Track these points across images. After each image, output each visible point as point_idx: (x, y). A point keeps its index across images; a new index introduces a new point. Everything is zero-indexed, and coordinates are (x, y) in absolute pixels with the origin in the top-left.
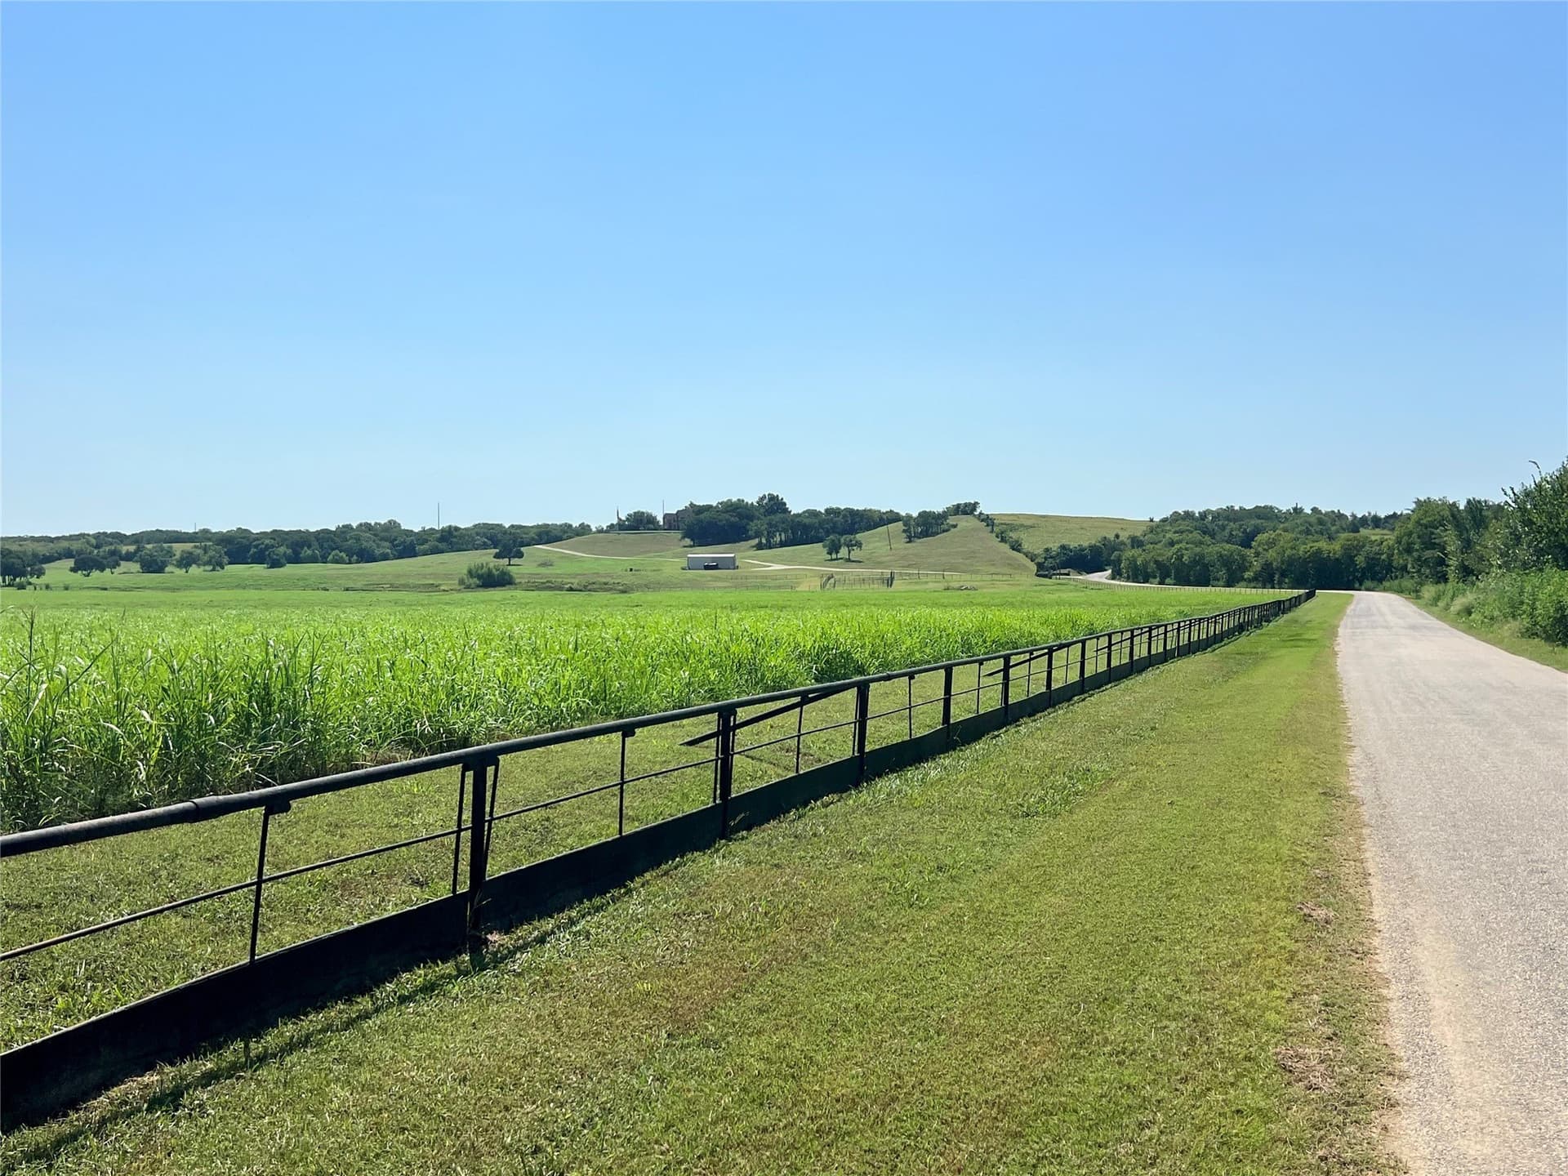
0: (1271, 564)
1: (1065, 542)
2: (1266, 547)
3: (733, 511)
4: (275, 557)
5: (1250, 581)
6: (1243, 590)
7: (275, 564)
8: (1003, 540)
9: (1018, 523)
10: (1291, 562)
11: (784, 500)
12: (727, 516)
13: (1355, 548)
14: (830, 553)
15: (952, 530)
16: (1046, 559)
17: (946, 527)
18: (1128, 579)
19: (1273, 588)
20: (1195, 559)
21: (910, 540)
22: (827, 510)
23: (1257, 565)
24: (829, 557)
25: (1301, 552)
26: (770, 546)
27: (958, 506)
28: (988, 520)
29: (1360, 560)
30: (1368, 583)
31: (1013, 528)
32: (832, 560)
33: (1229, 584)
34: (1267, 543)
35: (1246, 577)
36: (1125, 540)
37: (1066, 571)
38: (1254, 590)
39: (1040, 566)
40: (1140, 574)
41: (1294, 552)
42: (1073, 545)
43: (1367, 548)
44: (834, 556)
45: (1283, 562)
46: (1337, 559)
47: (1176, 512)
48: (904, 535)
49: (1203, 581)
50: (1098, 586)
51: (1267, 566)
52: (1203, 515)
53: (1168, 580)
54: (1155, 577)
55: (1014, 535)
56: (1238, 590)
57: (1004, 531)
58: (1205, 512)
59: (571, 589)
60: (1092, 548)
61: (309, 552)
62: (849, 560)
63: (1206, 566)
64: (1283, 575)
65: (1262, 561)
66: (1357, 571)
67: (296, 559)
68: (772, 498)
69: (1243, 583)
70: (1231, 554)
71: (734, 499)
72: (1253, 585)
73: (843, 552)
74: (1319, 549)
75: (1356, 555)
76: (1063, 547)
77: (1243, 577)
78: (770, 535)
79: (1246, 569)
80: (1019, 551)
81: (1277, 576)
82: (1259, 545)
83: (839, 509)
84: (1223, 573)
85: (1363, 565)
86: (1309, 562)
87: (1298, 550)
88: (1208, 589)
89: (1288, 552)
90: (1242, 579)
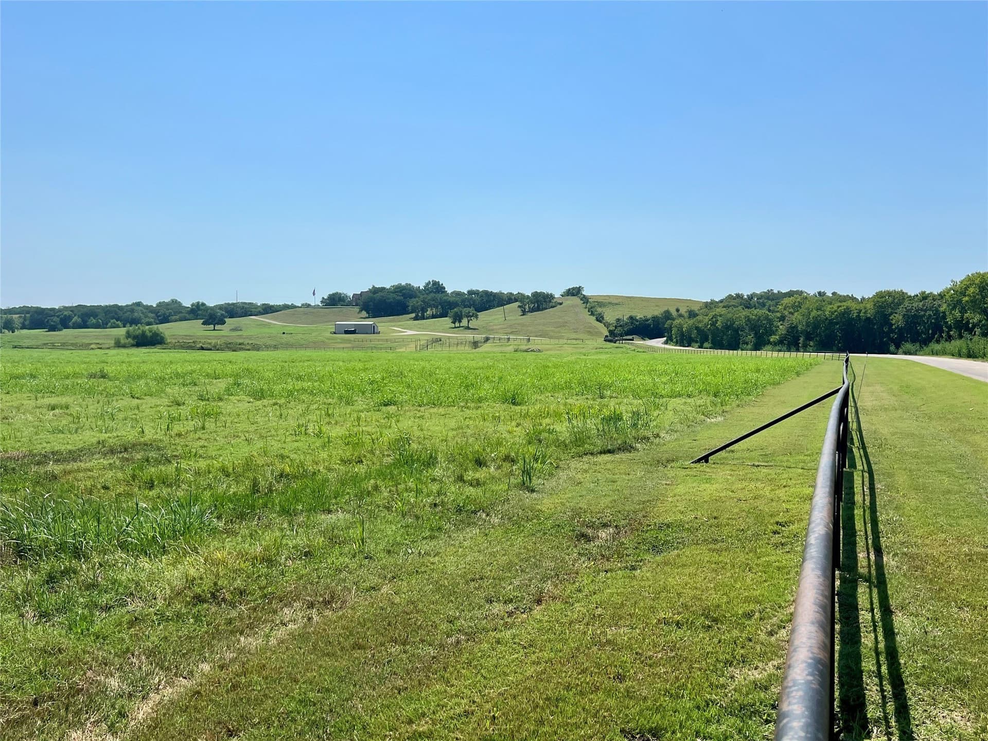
0: (796, 327)
1: (633, 314)
2: (792, 310)
3: (401, 291)
4: (52, 323)
5: (775, 344)
6: (769, 353)
7: (53, 329)
8: (592, 314)
9: (607, 301)
10: (816, 324)
11: (444, 285)
12: (395, 296)
13: (889, 305)
14: (454, 322)
15: (559, 306)
16: (616, 327)
17: (554, 304)
18: (676, 344)
19: (798, 350)
20: (726, 325)
21: (524, 313)
22: (469, 292)
23: (782, 329)
24: (453, 325)
25: (827, 313)
26: (423, 318)
27: (569, 290)
28: (585, 299)
29: (897, 319)
30: (908, 346)
31: (601, 304)
32: (455, 327)
33: (757, 348)
34: (793, 306)
35: (771, 340)
36: (683, 313)
37: (630, 337)
38: (781, 354)
39: (611, 332)
40: (685, 340)
41: (819, 313)
42: (639, 316)
43: (906, 303)
44: (457, 324)
45: (808, 325)
46: (868, 319)
47: (730, 295)
48: (520, 309)
49: (734, 345)
50: (653, 349)
51: (792, 329)
52: (751, 297)
53: (706, 345)
54: (697, 342)
55: (599, 310)
56: (764, 353)
57: (594, 307)
58: (751, 295)
59: (202, 348)
60: (655, 319)
61: (94, 321)
62: (468, 328)
63: (736, 331)
64: (809, 337)
65: (786, 324)
66: (892, 331)
67: (84, 325)
68: (436, 284)
69: (769, 347)
70: (759, 319)
71: (403, 284)
72: (778, 348)
73: (464, 322)
74: (848, 308)
75: (891, 314)
76: (631, 318)
77: (769, 340)
78: (424, 310)
79: (773, 333)
80: (600, 322)
81: (802, 339)
82: (785, 309)
83: (478, 291)
84: (750, 337)
85: (901, 324)
86: (837, 323)
87: (824, 311)
88: (740, 352)
89: (814, 313)
90: (769, 343)
